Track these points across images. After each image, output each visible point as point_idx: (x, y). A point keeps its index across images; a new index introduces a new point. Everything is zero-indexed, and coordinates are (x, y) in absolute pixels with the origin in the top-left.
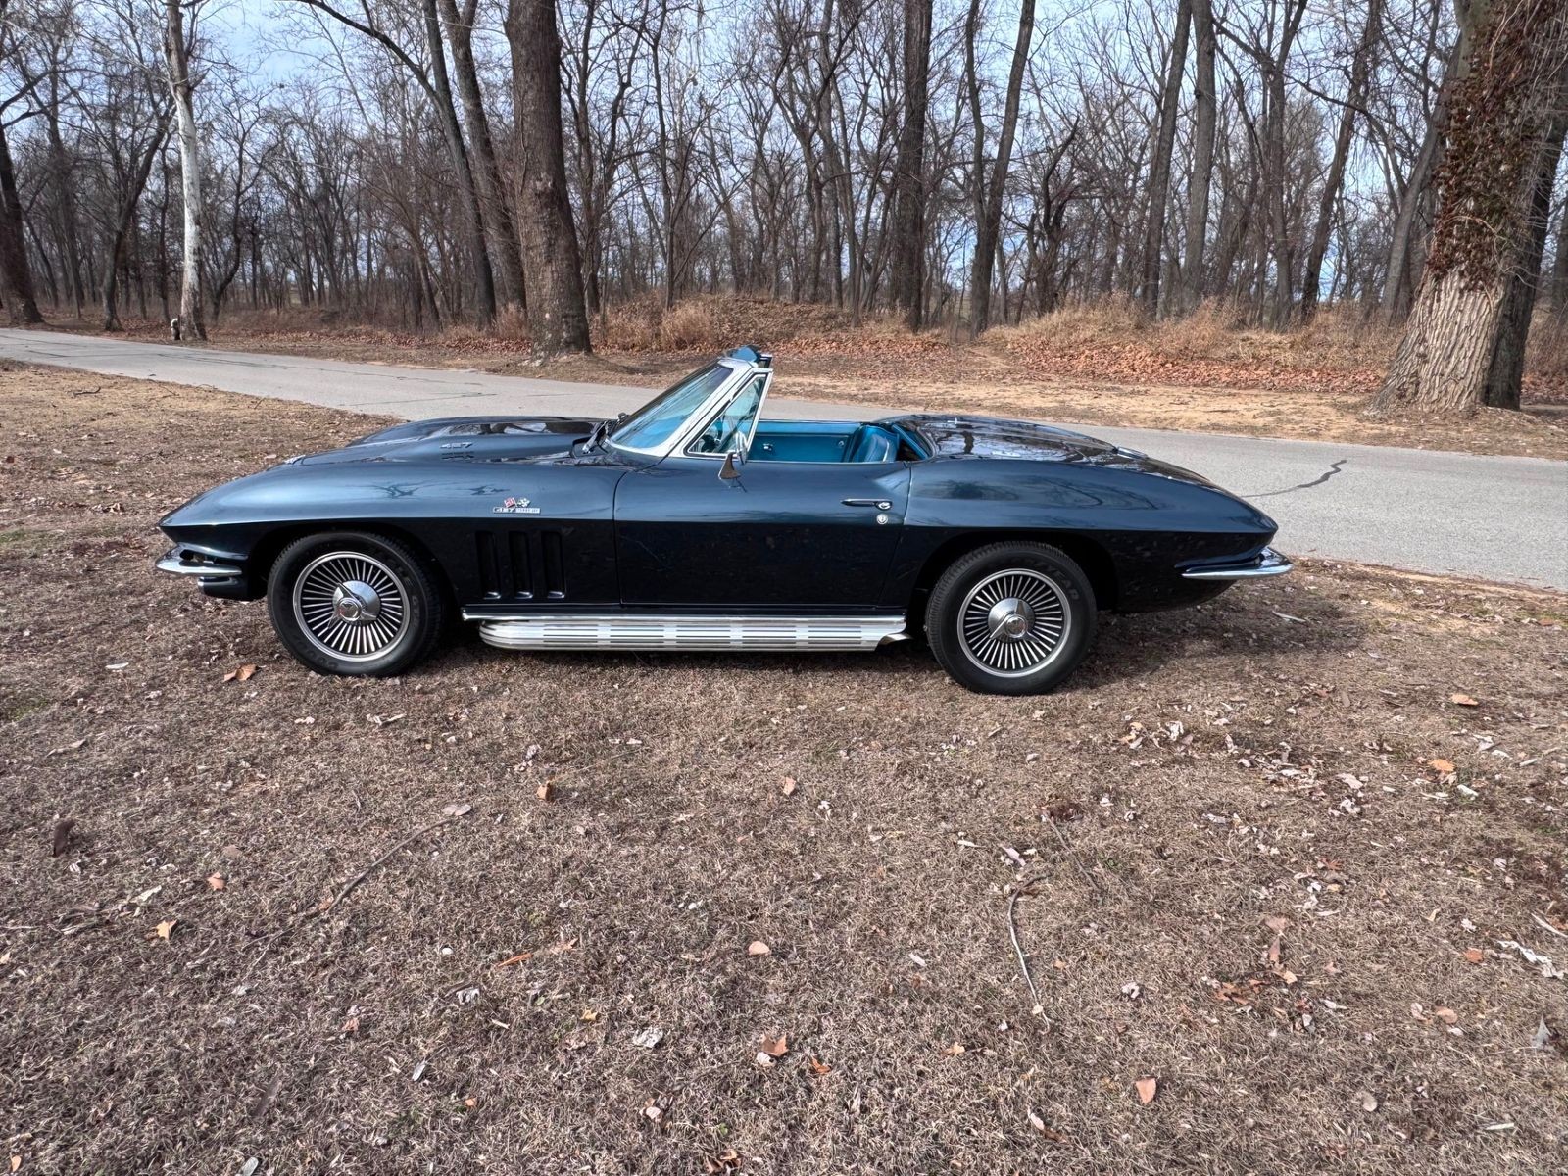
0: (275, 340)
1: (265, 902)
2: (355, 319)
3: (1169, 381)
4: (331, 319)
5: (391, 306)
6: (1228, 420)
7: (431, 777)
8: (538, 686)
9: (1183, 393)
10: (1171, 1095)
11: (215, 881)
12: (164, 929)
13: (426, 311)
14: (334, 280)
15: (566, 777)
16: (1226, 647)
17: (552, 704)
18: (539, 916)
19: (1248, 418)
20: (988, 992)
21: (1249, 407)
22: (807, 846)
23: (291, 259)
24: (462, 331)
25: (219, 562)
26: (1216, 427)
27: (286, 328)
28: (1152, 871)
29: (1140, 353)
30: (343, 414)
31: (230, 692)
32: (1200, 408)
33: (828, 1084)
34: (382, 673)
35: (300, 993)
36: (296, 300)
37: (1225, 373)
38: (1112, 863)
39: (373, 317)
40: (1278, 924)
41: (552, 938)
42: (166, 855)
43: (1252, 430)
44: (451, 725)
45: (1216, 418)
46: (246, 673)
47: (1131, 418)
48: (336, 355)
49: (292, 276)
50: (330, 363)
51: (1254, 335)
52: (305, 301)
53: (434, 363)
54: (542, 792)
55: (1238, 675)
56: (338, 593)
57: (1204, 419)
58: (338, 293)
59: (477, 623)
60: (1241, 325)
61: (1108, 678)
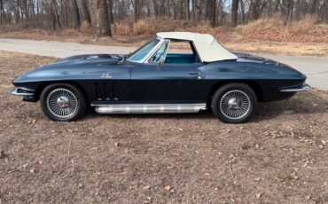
0: (10, 34)
1: (54, 166)
2: (35, 27)
3: (295, 41)
4: (27, 27)
5: (45, 23)
6: (311, 52)
7: (87, 142)
8: (110, 123)
9: (298, 44)
10: (264, 197)
11: (41, 162)
12: (32, 171)
13: (57, 24)
14: (27, 15)
15: (121, 141)
16: (297, 112)
17: (115, 127)
18: (119, 167)
19: (317, 52)
20: (224, 180)
21: (318, 48)
22: (181, 154)
23: (12, 8)
24: (69, 30)
25: (28, 92)
26: (307, 54)
27: (13, 30)
28: (267, 159)
29: (285, 32)
30: (38, 56)
31: (31, 126)
32: (303, 49)
33: (187, 194)
34: (70, 120)
35: (67, 182)
36: (14, 21)
37: (312, 38)
38: (257, 158)
39: (40, 26)
40: (296, 169)
41: (122, 171)
42: (27, 158)
43: (318, 55)
44: (90, 131)
45: (307, 52)
46: (34, 121)
47: (280, 52)
48: (31, 38)
49: (13, 14)
50: (29, 41)
51: (322, 25)
52: (17, 21)
53: (62, 40)
54: (116, 144)
55: (298, 119)
56: (59, 99)
57: (303, 52)
58: (28, 19)
59: (94, 107)
60: (318, 22)
61: (262, 120)
